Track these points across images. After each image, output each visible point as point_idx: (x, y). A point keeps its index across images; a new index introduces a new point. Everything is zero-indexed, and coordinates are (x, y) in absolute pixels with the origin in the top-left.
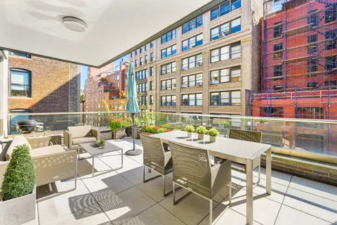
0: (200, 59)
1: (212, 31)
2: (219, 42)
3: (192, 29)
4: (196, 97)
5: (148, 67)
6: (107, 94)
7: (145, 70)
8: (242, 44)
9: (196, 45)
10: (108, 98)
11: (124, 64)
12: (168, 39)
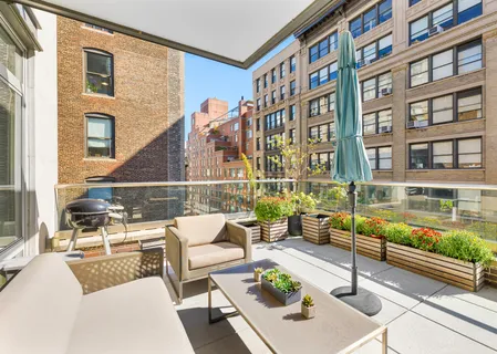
0: (385, 82)
1: (413, 26)
2: (428, 45)
3: (368, 29)
4: (377, 154)
5: (285, 105)
6: (220, 154)
7: (281, 110)
8: (487, 41)
9: (377, 58)
10: (221, 160)
11: (245, 105)
12: (322, 53)
